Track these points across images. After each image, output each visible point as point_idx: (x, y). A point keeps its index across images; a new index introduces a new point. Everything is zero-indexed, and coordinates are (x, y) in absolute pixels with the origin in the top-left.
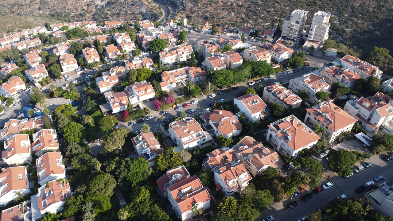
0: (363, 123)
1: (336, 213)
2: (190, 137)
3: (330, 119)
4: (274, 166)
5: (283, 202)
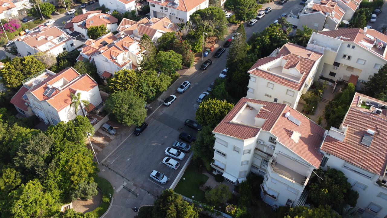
1: (258, 47)
2: (48, 43)
4: (168, 30)
5: (195, 66)
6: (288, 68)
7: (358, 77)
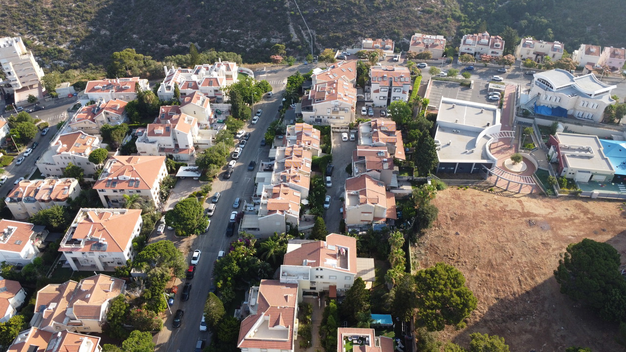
0: (174, 155)
1: (229, 279)
3: (134, 178)
4: (114, 294)
5: (165, 325)
6: (273, 327)
7: (335, 287)
